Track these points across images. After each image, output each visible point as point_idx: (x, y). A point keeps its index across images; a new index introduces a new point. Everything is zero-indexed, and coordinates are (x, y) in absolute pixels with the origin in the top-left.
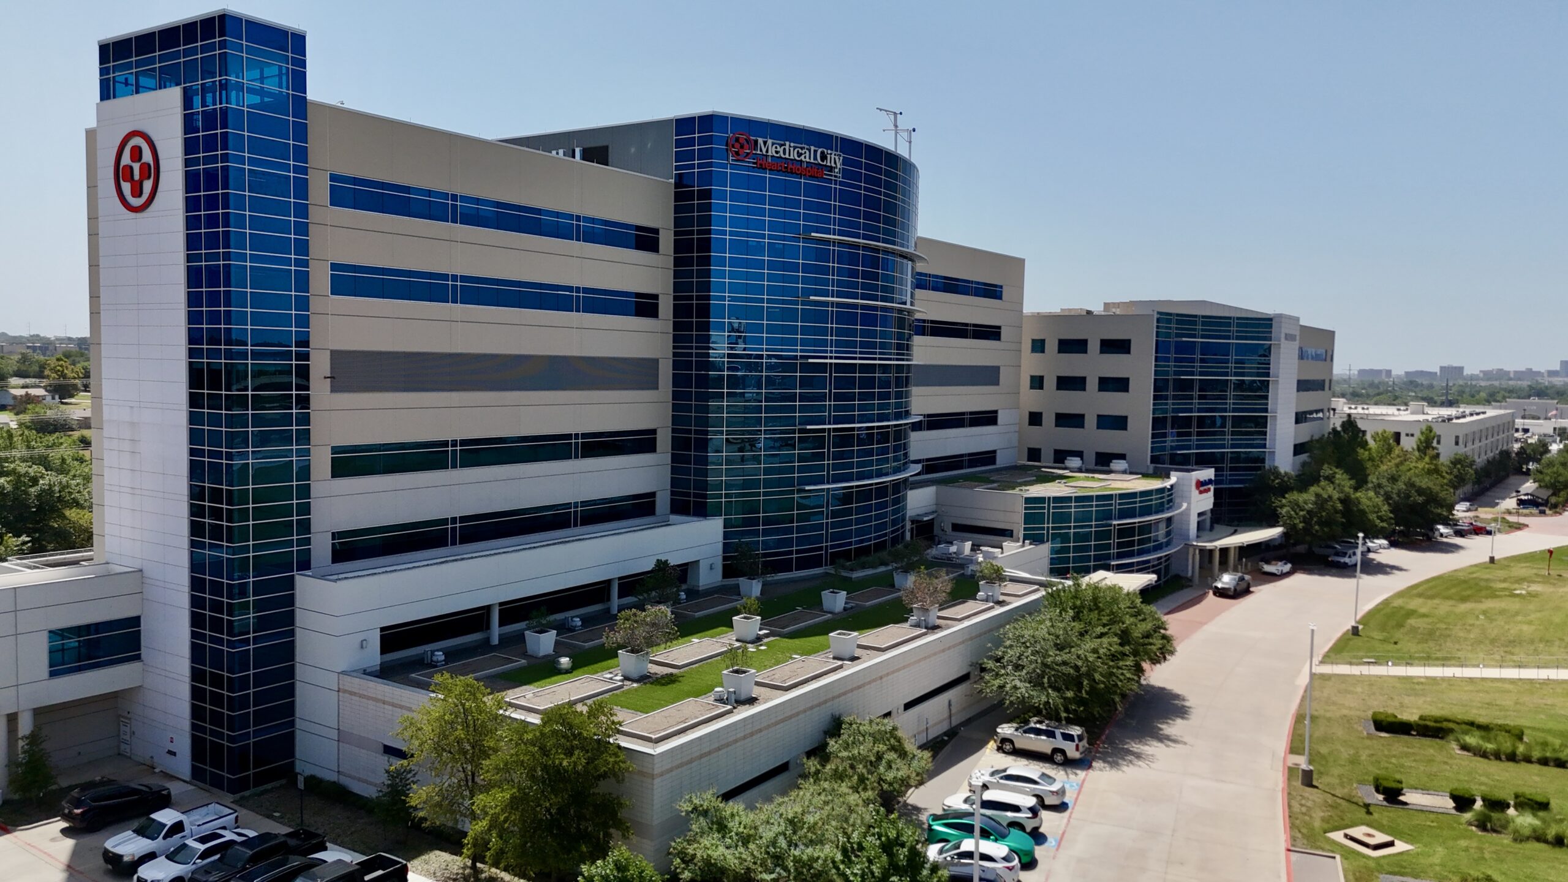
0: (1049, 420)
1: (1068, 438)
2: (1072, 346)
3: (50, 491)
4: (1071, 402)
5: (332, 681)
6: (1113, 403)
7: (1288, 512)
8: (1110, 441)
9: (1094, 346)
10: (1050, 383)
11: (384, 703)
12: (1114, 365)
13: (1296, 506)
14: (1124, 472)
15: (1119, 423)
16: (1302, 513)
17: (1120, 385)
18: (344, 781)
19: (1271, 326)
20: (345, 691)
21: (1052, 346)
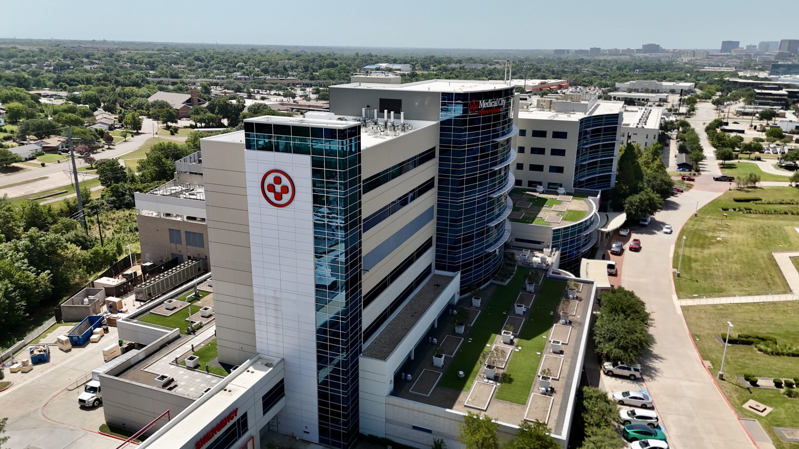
0: (526, 167)
1: (535, 176)
2: (541, 134)
4: (537, 159)
5: (383, 400)
6: (558, 161)
7: (628, 207)
8: (555, 177)
9: (549, 135)
10: (528, 150)
11: (413, 410)
12: (559, 144)
13: (631, 204)
14: (564, 194)
15: (560, 170)
16: (634, 207)
17: (561, 153)
18: (388, 437)
19: (618, 117)
20: (389, 404)
21: (529, 133)
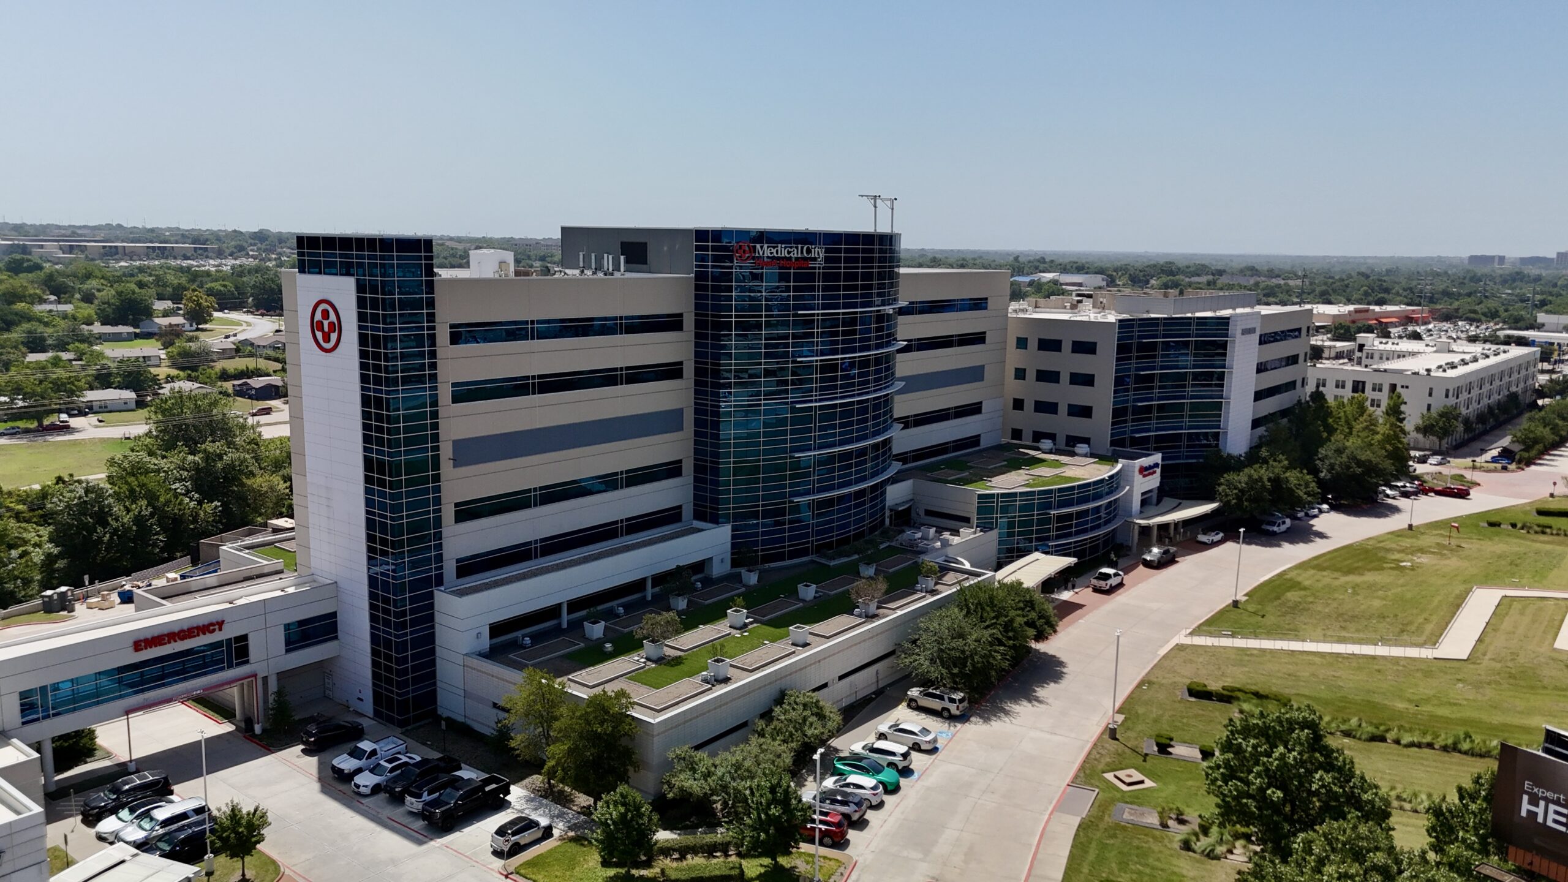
0: (1029, 405)
1: (1045, 422)
2: (1049, 345)
3: (231, 466)
4: (1047, 392)
5: (460, 660)
6: (1081, 395)
7: (1224, 490)
8: (1078, 426)
9: (1067, 346)
10: (1031, 375)
11: (493, 676)
12: (1083, 364)
13: (1229, 484)
14: (1085, 456)
15: (1085, 412)
16: (1235, 491)
17: (1087, 380)
18: (469, 722)
19: (1228, 324)
20: (467, 666)
21: (1033, 344)
